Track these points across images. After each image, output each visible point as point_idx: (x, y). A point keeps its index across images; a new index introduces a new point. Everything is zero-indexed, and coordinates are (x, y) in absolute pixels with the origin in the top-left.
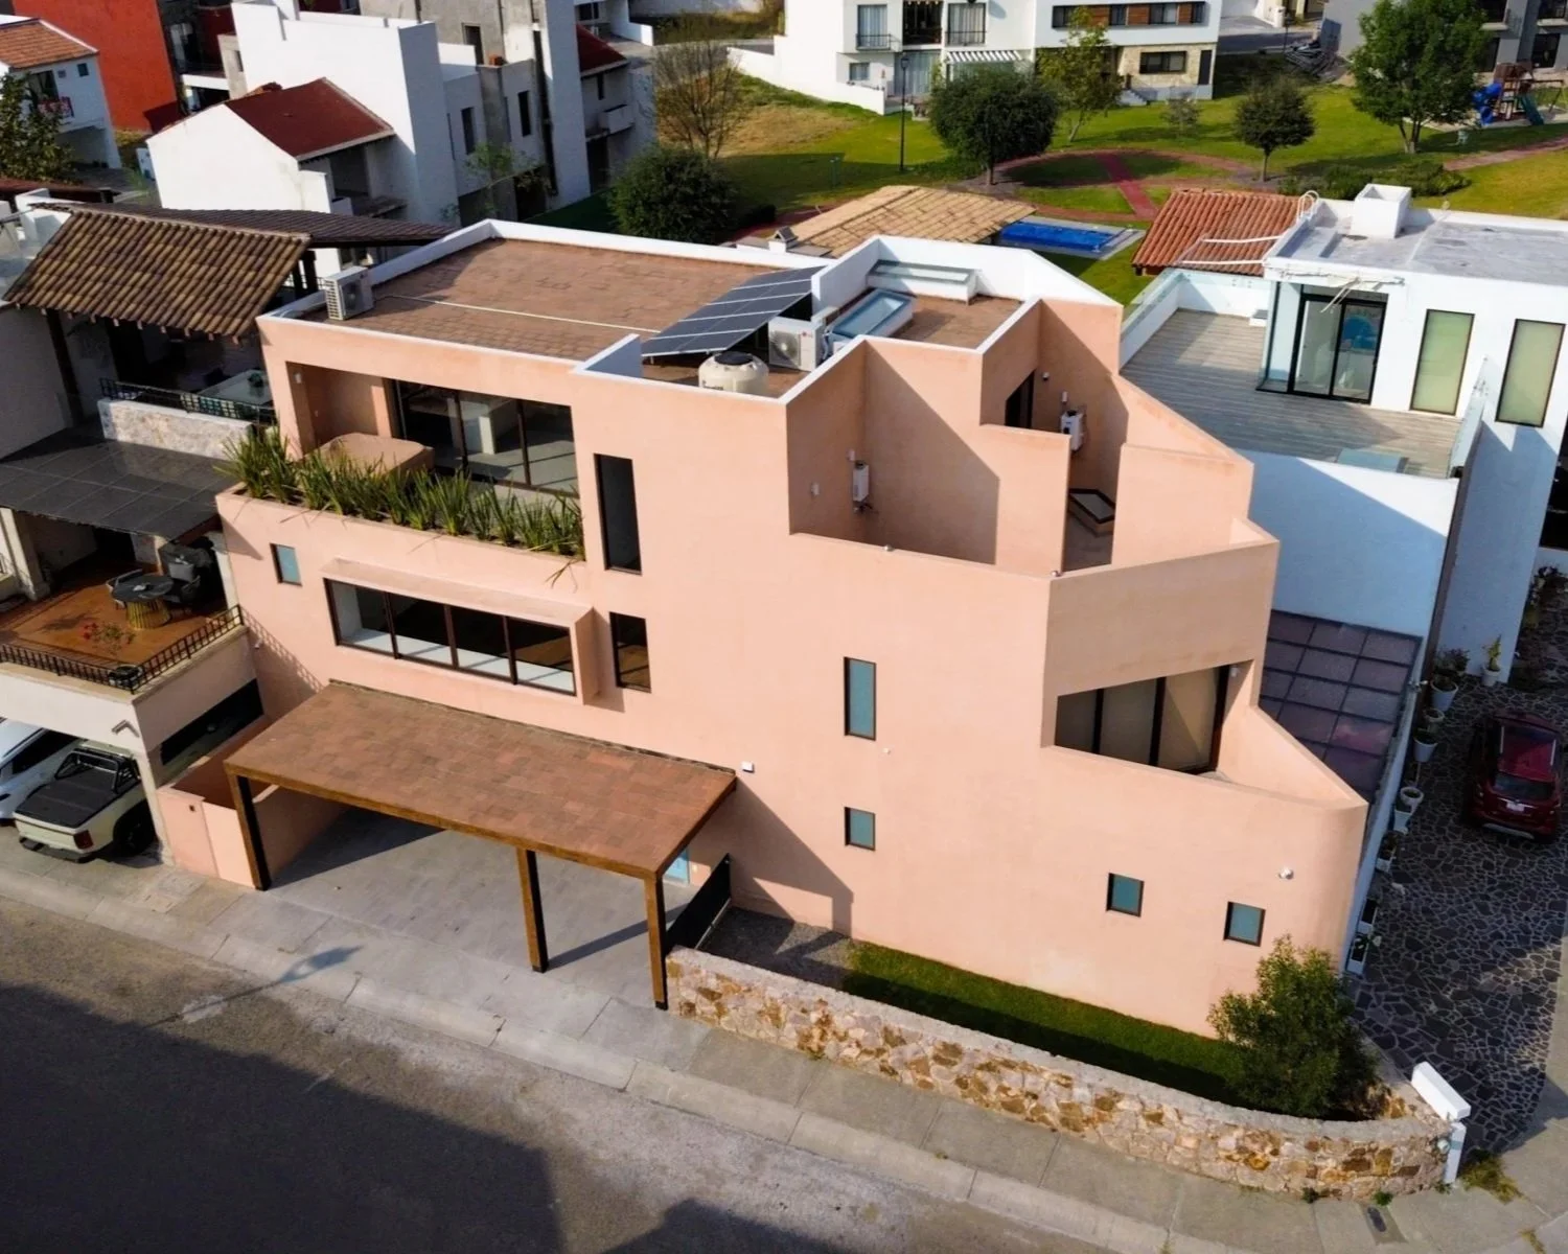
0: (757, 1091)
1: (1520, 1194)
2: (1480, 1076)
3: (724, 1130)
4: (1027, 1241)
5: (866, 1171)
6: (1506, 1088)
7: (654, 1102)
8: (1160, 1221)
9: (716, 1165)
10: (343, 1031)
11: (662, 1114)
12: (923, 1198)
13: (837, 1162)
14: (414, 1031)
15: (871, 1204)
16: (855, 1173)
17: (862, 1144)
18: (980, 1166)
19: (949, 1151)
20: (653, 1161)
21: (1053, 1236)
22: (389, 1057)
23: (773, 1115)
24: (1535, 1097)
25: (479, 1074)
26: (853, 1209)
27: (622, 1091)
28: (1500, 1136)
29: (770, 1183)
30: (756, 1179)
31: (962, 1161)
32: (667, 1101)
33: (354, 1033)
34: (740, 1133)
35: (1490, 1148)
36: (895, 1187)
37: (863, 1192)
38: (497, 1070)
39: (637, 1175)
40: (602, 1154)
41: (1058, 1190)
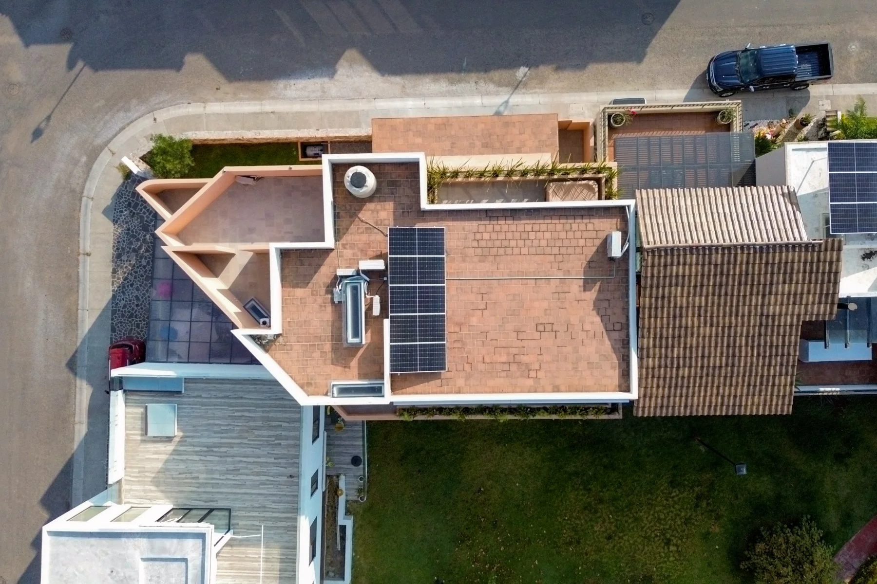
0: (335, 113)
1: (117, 168)
2: (131, 211)
3: (338, 98)
4: (241, 96)
5: (293, 99)
6: (124, 210)
7: (364, 98)
8: (208, 115)
9: (334, 84)
10: (473, 84)
11: (358, 95)
12: (273, 98)
13: (301, 99)
14: (452, 94)
15: (286, 90)
16: (295, 98)
17: (297, 107)
18: (261, 113)
19: (272, 115)
20: (352, 78)
21: (236, 101)
22: (452, 82)
23: (326, 107)
24: (115, 210)
25: (421, 87)
26: (290, 86)
27: (375, 99)
28: (124, 189)
29: (316, 85)
30: (321, 84)
31: (267, 113)
32: (360, 100)
33: (469, 85)
34: (334, 98)
35: (126, 182)
36: (281, 99)
37: (289, 93)
38: (416, 90)
39: (353, 71)
40: (367, 74)
41: (238, 114)
